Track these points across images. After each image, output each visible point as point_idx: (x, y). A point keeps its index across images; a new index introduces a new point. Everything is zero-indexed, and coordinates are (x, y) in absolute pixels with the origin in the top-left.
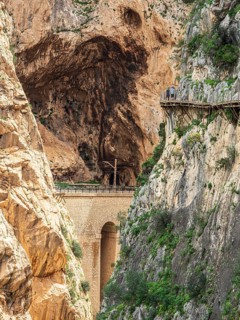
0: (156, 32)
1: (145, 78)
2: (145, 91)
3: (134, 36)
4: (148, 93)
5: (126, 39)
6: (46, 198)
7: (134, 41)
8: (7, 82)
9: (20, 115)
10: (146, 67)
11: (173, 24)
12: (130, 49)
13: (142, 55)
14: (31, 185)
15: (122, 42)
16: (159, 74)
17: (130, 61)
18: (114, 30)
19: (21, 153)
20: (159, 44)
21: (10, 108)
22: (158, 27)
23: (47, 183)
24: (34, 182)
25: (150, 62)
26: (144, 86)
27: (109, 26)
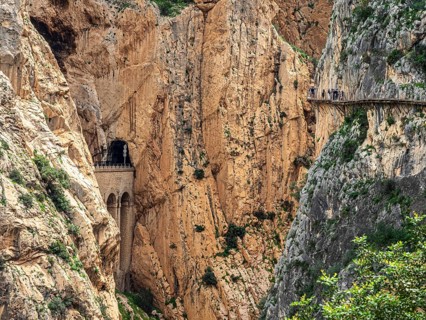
0: (86, 13)
1: (73, 57)
2: (75, 70)
3: (61, 17)
4: (78, 72)
5: (53, 19)
6: (89, 174)
7: (61, 22)
8: (51, 70)
9: (64, 100)
10: (74, 46)
11: (107, 7)
12: (56, 29)
13: (70, 35)
14: (76, 162)
15: (49, 22)
16: (91, 54)
17: (56, 41)
18: (42, 11)
19: (66, 134)
20: (89, 25)
21: (57, 93)
22: (89, 9)
23: (88, 161)
24: (78, 160)
25: (80, 42)
26: (73, 65)
27: (38, 7)
